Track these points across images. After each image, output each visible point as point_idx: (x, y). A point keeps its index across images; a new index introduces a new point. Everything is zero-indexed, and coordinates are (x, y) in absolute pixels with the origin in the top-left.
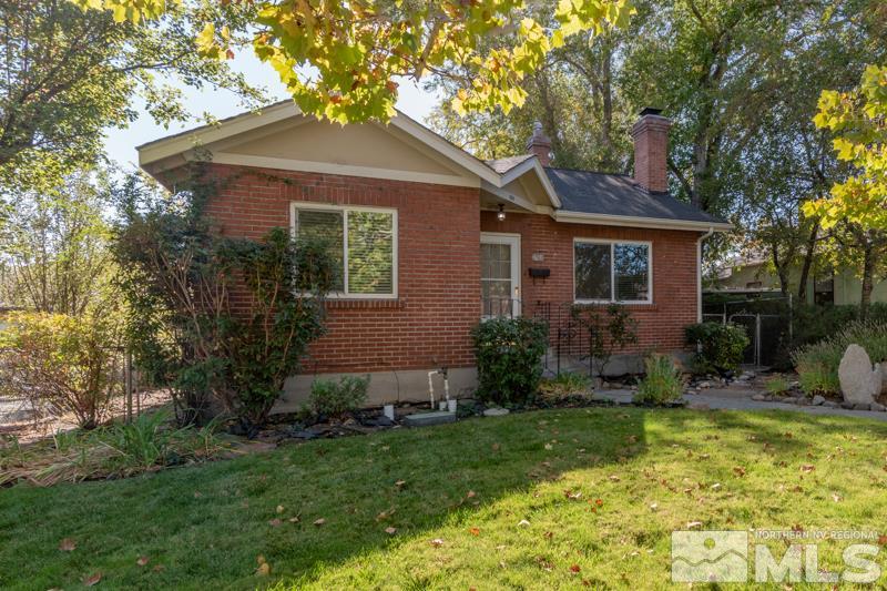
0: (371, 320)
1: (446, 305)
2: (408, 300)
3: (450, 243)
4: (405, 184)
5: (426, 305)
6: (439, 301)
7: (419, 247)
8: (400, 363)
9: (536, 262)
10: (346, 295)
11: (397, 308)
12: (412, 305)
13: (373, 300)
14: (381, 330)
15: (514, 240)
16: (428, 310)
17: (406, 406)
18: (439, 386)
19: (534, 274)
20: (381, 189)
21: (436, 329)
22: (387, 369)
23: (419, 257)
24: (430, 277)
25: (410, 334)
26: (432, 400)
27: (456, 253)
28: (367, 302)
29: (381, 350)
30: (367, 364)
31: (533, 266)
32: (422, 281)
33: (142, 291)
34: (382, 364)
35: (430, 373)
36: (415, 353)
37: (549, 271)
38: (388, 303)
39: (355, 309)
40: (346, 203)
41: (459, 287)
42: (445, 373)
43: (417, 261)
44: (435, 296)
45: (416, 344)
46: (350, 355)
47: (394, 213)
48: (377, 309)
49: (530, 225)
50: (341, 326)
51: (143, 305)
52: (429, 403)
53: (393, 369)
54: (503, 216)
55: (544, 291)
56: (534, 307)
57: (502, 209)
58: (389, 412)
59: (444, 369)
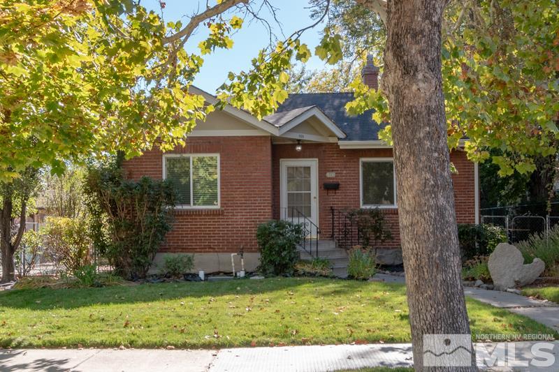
0: (205, 222)
1: (249, 212)
2: (225, 209)
3: (251, 173)
4: (224, 138)
5: (236, 213)
6: (245, 209)
7: (233, 176)
8: (221, 249)
9: (330, 178)
10: (192, 207)
11: (219, 214)
12: (228, 213)
13: (205, 210)
14: (210, 228)
15: (313, 163)
16: (237, 215)
17: (221, 274)
18: (238, 264)
19: (328, 187)
20: (210, 142)
21: (243, 227)
22: (214, 252)
23: (232, 182)
24: (238, 194)
25: (227, 231)
26: (234, 271)
27: (255, 179)
28: (202, 210)
29: (210, 240)
30: (203, 248)
31: (327, 181)
32: (234, 197)
33: (97, 207)
34: (211, 248)
35: (232, 254)
36: (230, 242)
37: (339, 185)
38: (213, 211)
39: (196, 215)
40: (191, 152)
41: (257, 200)
42: (242, 255)
43: (231, 185)
44: (242, 206)
45: (231, 237)
46: (193, 243)
47: (217, 156)
48: (208, 215)
49: (324, 151)
50: (188, 225)
51: (97, 214)
52: (232, 273)
53: (216, 252)
54: (299, 148)
55: (335, 199)
56: (328, 211)
57: (299, 142)
58: (202, 274)
59: (241, 252)
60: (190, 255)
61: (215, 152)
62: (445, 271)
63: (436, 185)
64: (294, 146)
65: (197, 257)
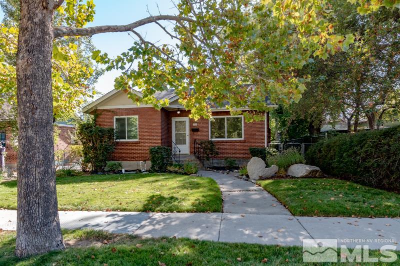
0: (131, 147)
3: (152, 124)
4: (140, 108)
5: (145, 142)
7: (144, 126)
8: (139, 159)
9: (194, 126)
10: (127, 140)
11: (138, 143)
12: (142, 142)
13: (132, 141)
15: (187, 119)
16: (146, 144)
18: (143, 166)
19: (194, 130)
23: (144, 129)
24: (146, 134)
25: (141, 151)
27: (154, 127)
29: (134, 155)
32: (144, 136)
34: (134, 159)
35: (141, 162)
37: (198, 129)
38: (135, 142)
39: (128, 144)
40: (126, 115)
41: (155, 137)
44: (148, 140)
47: (137, 117)
50: (124, 148)
52: (140, 170)
53: (137, 161)
54: (179, 112)
55: (198, 136)
56: (193, 142)
57: (179, 109)
58: (123, 171)
59: (145, 161)
60: (120, 162)
61: (136, 115)
62: (28, 177)
63: (27, 124)
64: (177, 111)
65: (124, 163)
